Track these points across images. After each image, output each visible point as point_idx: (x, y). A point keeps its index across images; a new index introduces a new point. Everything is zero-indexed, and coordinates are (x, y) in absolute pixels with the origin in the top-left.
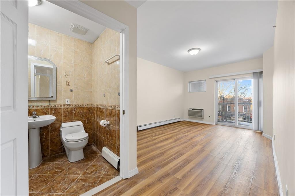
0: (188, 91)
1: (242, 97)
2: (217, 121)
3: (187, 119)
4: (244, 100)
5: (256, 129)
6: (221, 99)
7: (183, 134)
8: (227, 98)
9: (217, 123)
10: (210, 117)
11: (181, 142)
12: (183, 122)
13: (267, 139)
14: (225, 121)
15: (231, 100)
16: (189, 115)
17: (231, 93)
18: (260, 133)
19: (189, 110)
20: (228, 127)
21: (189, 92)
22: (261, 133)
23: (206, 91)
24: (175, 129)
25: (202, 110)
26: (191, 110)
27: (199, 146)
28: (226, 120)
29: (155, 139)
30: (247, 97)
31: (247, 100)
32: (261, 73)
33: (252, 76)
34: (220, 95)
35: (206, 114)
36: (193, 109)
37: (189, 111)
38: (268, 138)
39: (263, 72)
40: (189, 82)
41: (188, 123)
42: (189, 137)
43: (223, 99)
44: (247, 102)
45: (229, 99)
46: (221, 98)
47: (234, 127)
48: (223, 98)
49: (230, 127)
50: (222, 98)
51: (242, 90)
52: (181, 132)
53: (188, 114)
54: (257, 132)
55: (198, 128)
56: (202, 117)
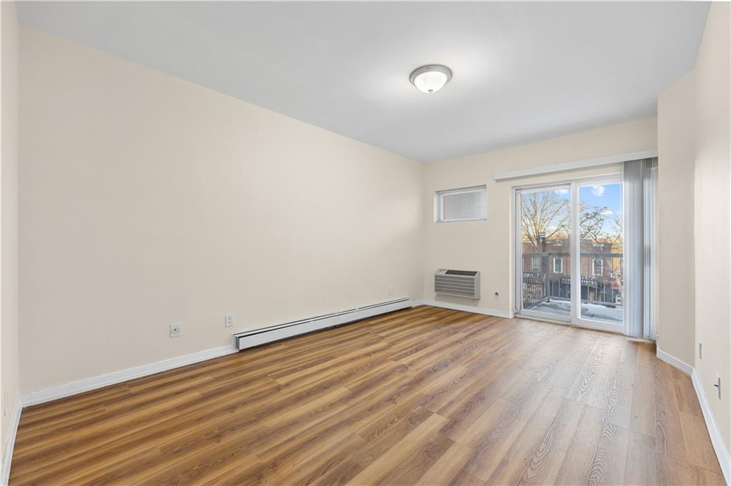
0: (435, 219)
1: (590, 237)
2: (518, 307)
3: (431, 300)
4: (594, 245)
5: (636, 331)
6: (538, 242)
7: (396, 360)
8: (554, 240)
9: (520, 314)
10: (497, 294)
11: (371, 397)
12: (420, 310)
13: (676, 372)
14: (544, 305)
15: (563, 244)
16: (438, 289)
17: (563, 229)
18: (649, 344)
19: (438, 274)
20: (551, 326)
21: (439, 221)
22: (653, 347)
23: (486, 219)
24: (379, 340)
25: (474, 273)
26: (443, 273)
27: (437, 416)
28: (548, 301)
29: (279, 388)
30: (600, 237)
31: (602, 245)
32: (651, 162)
33: (623, 173)
34: (537, 232)
35: (486, 286)
36: (449, 272)
37: (438, 278)
38: (677, 366)
39: (657, 158)
40: (437, 192)
41: (430, 315)
42: (412, 374)
43: (544, 243)
44: (602, 249)
45: (559, 242)
46: (538, 240)
47: (568, 326)
48: (544, 239)
49: (558, 327)
50: (541, 241)
51: (588, 221)
52: (394, 349)
53: (434, 284)
54: (637, 343)
55: (456, 333)
56: (473, 294)
